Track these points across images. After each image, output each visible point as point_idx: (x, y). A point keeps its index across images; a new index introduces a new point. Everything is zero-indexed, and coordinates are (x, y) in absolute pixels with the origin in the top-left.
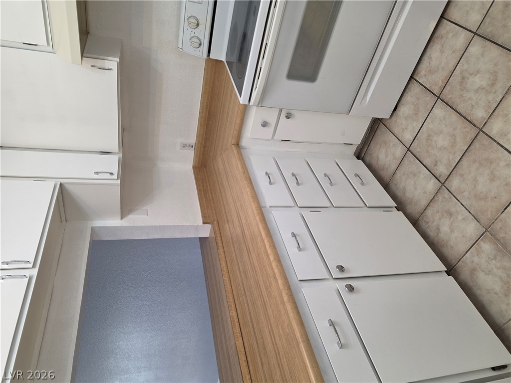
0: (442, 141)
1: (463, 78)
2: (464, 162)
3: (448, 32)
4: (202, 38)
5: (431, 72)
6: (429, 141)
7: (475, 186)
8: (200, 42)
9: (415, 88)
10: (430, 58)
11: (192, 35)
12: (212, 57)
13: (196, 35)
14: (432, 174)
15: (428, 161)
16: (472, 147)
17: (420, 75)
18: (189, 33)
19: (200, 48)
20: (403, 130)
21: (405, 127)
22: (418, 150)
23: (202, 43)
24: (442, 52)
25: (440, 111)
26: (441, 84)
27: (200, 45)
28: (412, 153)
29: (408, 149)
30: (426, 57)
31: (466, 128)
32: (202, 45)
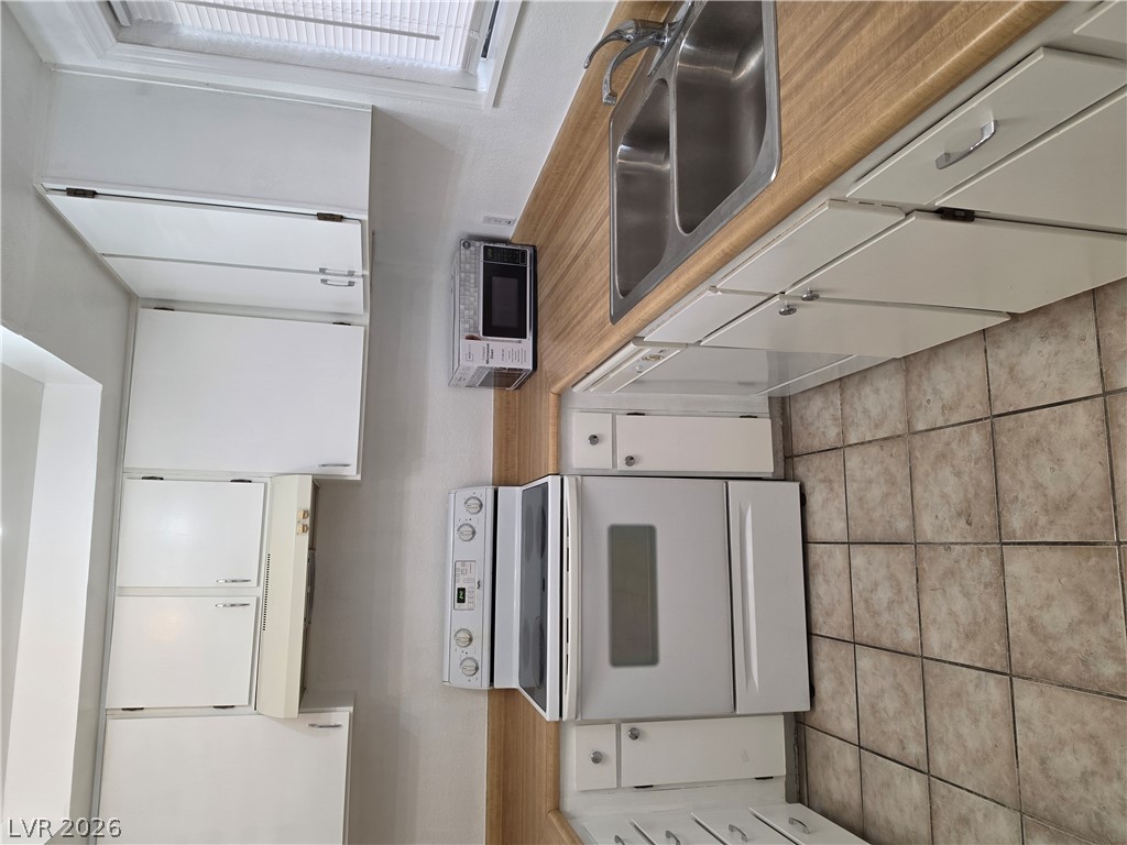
0: (890, 704)
1: (866, 601)
2: (933, 718)
3: (821, 557)
4: (478, 658)
5: (829, 614)
6: (877, 715)
7: (964, 746)
8: (477, 664)
9: (823, 648)
10: (818, 597)
11: (464, 656)
12: (497, 685)
13: (469, 655)
14: (907, 766)
15: (892, 750)
16: (927, 688)
17: (818, 626)
18: (458, 654)
19: (477, 674)
20: (838, 718)
21: (837, 713)
22: (871, 739)
23: (480, 666)
24: (827, 582)
25: (866, 661)
26: (848, 623)
27: (477, 669)
28: (867, 750)
29: (860, 747)
30: (814, 600)
31: (905, 665)
32: (480, 669)
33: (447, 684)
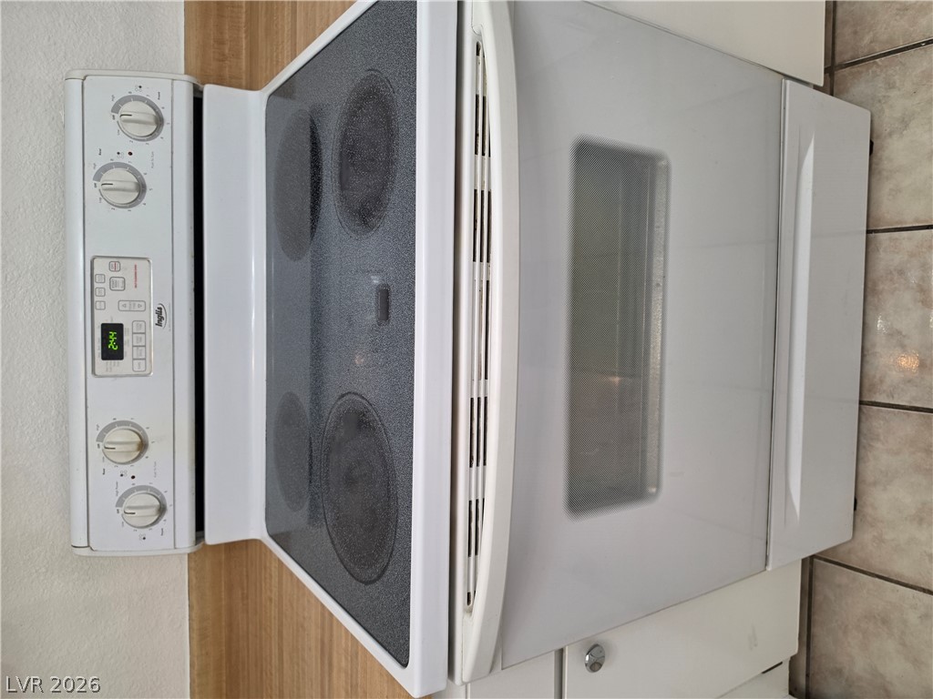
4: (164, 487)
8: (161, 501)
11: (126, 484)
12: (212, 537)
13: (137, 482)
18: (110, 480)
19: (161, 522)
23: (169, 502)
27: (162, 510)
32: (170, 509)
33: (86, 552)
